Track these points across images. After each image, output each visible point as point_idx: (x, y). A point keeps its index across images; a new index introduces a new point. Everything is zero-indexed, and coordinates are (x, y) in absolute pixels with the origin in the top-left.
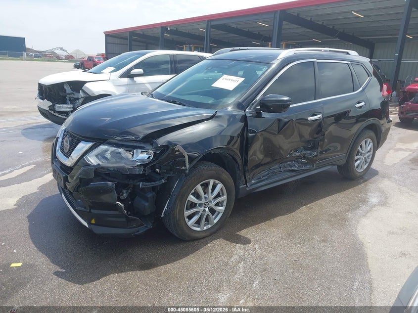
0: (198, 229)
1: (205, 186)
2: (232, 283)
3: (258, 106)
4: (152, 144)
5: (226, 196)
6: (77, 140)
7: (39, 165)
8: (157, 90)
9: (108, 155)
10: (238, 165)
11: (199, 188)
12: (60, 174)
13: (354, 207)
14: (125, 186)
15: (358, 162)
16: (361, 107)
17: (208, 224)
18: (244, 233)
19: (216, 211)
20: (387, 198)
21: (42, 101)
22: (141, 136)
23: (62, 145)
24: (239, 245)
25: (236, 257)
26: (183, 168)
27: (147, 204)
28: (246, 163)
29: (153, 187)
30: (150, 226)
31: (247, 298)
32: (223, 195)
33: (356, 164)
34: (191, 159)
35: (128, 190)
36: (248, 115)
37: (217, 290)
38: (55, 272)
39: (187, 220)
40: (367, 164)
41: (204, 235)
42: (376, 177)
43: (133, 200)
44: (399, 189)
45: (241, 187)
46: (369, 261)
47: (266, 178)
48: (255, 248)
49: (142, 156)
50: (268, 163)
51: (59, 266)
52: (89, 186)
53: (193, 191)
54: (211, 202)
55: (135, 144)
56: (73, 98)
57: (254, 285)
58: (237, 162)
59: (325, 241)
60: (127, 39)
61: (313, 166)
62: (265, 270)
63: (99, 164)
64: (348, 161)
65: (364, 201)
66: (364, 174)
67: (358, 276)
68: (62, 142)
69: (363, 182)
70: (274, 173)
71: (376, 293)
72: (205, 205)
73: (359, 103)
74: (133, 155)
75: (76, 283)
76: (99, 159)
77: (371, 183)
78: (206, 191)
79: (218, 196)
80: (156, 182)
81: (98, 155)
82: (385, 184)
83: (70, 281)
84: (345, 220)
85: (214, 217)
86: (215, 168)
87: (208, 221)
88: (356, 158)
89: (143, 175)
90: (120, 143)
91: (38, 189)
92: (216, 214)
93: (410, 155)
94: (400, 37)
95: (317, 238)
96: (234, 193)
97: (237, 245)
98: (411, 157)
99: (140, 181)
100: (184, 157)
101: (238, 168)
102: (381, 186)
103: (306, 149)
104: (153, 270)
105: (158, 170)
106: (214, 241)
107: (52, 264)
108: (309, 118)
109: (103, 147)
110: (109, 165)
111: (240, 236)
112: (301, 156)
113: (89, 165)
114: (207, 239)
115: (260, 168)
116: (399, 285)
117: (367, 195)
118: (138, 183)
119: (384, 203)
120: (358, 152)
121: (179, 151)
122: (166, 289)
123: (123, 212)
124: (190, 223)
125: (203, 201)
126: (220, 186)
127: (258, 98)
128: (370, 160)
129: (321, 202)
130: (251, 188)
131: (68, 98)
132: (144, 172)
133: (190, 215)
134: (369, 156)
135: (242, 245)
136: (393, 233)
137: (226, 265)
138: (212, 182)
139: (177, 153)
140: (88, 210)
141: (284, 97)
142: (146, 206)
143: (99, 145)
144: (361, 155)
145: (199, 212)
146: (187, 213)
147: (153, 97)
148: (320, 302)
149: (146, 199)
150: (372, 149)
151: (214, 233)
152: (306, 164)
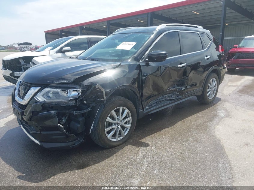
0: (115, 140)
1: (117, 111)
2: (140, 172)
3: (147, 59)
4: (80, 85)
5: (131, 117)
6: (29, 87)
7: (5, 111)
8: (80, 55)
9: (50, 95)
10: (138, 97)
11: (113, 112)
12: (18, 110)
13: (211, 120)
14: (64, 115)
15: (209, 93)
16: (208, 59)
17: (121, 136)
18: (144, 140)
19: (125, 127)
20: (229, 113)
21: (5, 71)
22: (72, 80)
23: (19, 92)
24: (142, 148)
25: (141, 155)
26: (102, 99)
27: (79, 125)
28: (142, 95)
29: (82, 114)
30: (82, 140)
31: (152, 180)
32: (129, 117)
33: (208, 94)
34: (107, 94)
35: (65, 117)
36: (141, 64)
37: (131, 177)
38: (18, 176)
39: (107, 134)
40: (214, 94)
41: (118, 143)
42: (220, 102)
43: (69, 124)
44: (235, 107)
45: (140, 111)
46: (226, 150)
47: (155, 105)
48: (152, 149)
49: (74, 93)
50: (155, 95)
51: (21, 172)
52: (39, 115)
53: (110, 115)
54: (121, 121)
55: (68, 86)
56: (26, 67)
57: (155, 172)
58: (136, 95)
59: (196, 141)
60: (59, 35)
61: (183, 96)
62: (161, 162)
63: (45, 101)
64: (203, 92)
65: (216, 116)
66: (213, 100)
67: (221, 160)
68: (19, 90)
69: (213, 105)
70: (160, 102)
71: (234, 169)
72: (118, 124)
73: (207, 56)
74: (67, 94)
75: (33, 182)
76: (44, 97)
77: (218, 105)
78: (118, 115)
79: (126, 117)
80: (85, 110)
81: (44, 95)
82: (226, 105)
83: (29, 181)
84: (206, 127)
85: (124, 131)
86: (122, 99)
87: (121, 135)
88: (208, 90)
89: (75, 106)
90: (58, 86)
91: (4, 125)
92: (125, 129)
93: (237, 88)
94: (221, 24)
95: (191, 139)
96: (136, 115)
97: (141, 148)
98: (238, 90)
99: (74, 110)
100: (102, 92)
101: (138, 99)
102: (224, 106)
103: (178, 86)
104: (87, 169)
105: (85, 102)
106: (125, 147)
107: (16, 171)
108: (178, 66)
109: (46, 90)
110: (51, 101)
111: (142, 143)
112: (175, 90)
113: (38, 102)
114: (121, 146)
115: (151, 98)
116: (247, 163)
117: (217, 112)
118: (72, 112)
119: (228, 116)
120: (209, 87)
121: (98, 88)
122: (97, 180)
123: (63, 131)
124: (109, 136)
125: (116, 121)
126: (127, 111)
127: (146, 54)
128: (216, 91)
129: (190, 118)
130: (146, 112)
131: (22, 68)
132: (76, 104)
133: (108, 131)
134: (215, 89)
135: (144, 148)
136: (237, 132)
137: (135, 161)
138: (121, 108)
139: (97, 90)
140: (39, 133)
141: (163, 52)
142: (79, 126)
143: (44, 89)
144: (210, 88)
145: (114, 128)
146: (107, 130)
147: (78, 59)
148: (200, 178)
149: (78, 122)
150: (216, 84)
151: (125, 142)
152: (178, 95)
